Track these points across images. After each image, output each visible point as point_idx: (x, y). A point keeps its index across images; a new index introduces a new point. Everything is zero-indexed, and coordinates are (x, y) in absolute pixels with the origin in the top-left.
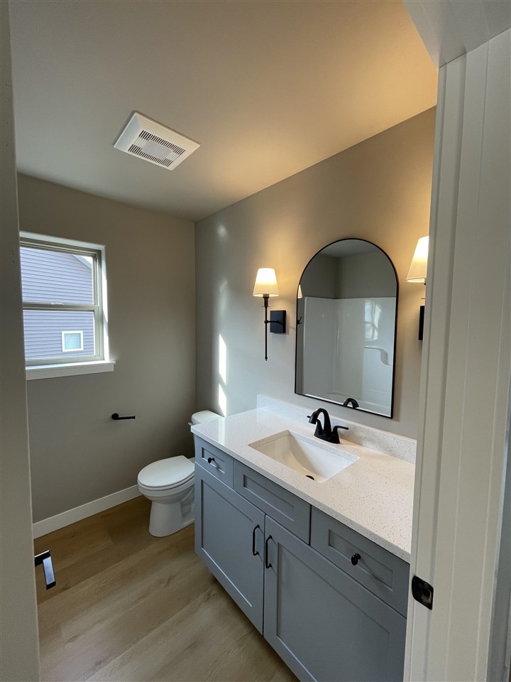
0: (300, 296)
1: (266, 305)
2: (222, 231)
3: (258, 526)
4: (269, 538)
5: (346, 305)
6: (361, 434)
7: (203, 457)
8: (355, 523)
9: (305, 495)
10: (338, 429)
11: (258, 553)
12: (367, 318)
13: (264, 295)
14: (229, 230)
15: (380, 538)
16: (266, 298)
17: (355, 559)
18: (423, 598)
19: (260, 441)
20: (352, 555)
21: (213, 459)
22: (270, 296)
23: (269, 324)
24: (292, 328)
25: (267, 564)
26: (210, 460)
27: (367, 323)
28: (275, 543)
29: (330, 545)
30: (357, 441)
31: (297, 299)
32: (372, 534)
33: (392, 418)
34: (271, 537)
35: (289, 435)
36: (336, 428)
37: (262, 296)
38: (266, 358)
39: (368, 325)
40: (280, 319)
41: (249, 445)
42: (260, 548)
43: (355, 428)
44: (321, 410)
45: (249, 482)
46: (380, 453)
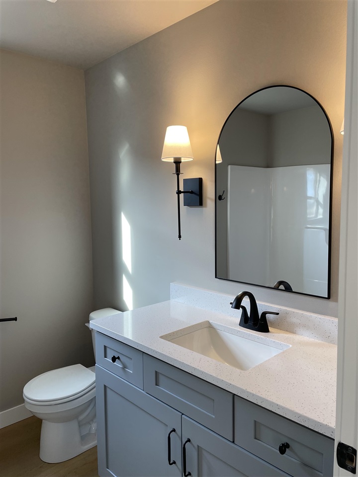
0: (219, 161)
1: (178, 172)
2: (120, 80)
3: (174, 430)
4: (186, 442)
5: (282, 175)
6: (294, 320)
7: (105, 357)
8: (282, 407)
9: (227, 383)
10: (267, 315)
11: (174, 463)
12: (310, 192)
13: (175, 158)
14: (129, 78)
15: (309, 419)
16: (177, 162)
17: (283, 449)
18: (348, 463)
19: (173, 333)
20: (280, 444)
21: (118, 358)
22: (183, 160)
23: (182, 195)
24: (211, 199)
25: (185, 473)
26: (114, 359)
27: (310, 198)
28: (194, 446)
29: (256, 438)
30: (289, 328)
31: (216, 164)
32: (300, 416)
33: (329, 298)
34: (189, 440)
35: (209, 326)
36: (264, 314)
37: (172, 160)
38: (180, 237)
39: (310, 201)
40: (196, 188)
41: (162, 337)
42: (177, 456)
43: (287, 313)
44: (245, 294)
45: (161, 378)
46: (317, 341)
